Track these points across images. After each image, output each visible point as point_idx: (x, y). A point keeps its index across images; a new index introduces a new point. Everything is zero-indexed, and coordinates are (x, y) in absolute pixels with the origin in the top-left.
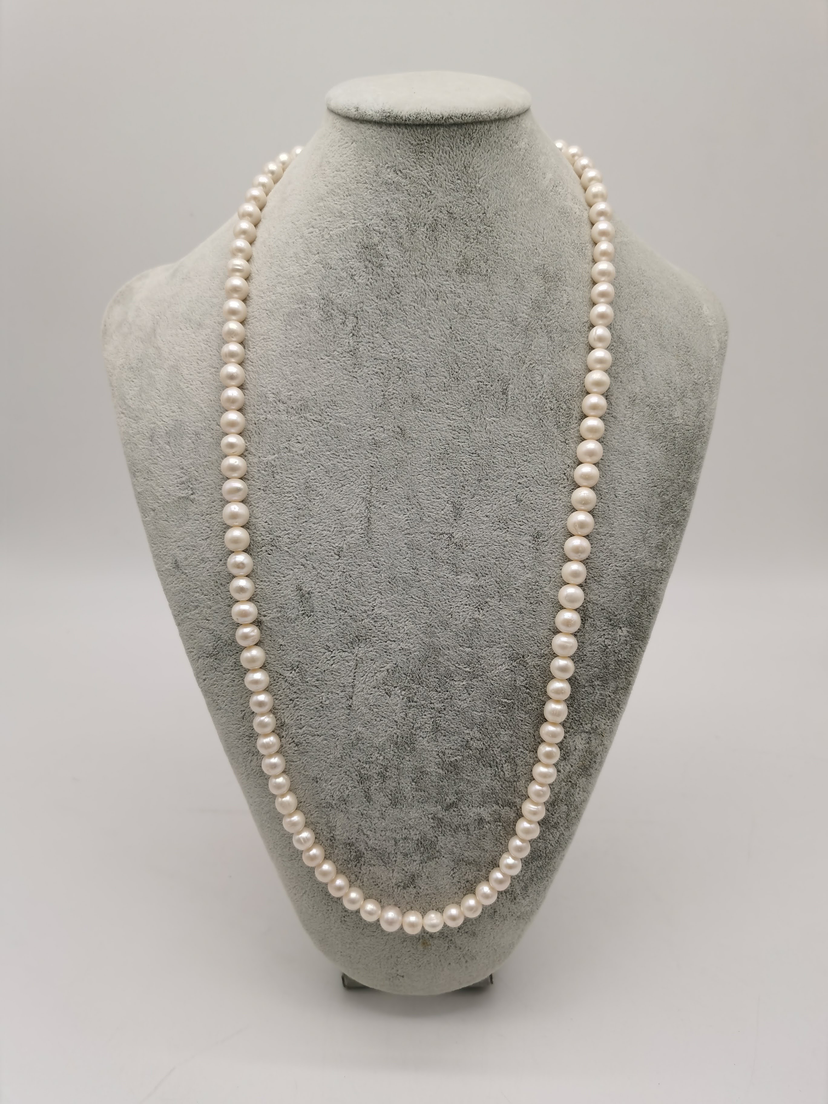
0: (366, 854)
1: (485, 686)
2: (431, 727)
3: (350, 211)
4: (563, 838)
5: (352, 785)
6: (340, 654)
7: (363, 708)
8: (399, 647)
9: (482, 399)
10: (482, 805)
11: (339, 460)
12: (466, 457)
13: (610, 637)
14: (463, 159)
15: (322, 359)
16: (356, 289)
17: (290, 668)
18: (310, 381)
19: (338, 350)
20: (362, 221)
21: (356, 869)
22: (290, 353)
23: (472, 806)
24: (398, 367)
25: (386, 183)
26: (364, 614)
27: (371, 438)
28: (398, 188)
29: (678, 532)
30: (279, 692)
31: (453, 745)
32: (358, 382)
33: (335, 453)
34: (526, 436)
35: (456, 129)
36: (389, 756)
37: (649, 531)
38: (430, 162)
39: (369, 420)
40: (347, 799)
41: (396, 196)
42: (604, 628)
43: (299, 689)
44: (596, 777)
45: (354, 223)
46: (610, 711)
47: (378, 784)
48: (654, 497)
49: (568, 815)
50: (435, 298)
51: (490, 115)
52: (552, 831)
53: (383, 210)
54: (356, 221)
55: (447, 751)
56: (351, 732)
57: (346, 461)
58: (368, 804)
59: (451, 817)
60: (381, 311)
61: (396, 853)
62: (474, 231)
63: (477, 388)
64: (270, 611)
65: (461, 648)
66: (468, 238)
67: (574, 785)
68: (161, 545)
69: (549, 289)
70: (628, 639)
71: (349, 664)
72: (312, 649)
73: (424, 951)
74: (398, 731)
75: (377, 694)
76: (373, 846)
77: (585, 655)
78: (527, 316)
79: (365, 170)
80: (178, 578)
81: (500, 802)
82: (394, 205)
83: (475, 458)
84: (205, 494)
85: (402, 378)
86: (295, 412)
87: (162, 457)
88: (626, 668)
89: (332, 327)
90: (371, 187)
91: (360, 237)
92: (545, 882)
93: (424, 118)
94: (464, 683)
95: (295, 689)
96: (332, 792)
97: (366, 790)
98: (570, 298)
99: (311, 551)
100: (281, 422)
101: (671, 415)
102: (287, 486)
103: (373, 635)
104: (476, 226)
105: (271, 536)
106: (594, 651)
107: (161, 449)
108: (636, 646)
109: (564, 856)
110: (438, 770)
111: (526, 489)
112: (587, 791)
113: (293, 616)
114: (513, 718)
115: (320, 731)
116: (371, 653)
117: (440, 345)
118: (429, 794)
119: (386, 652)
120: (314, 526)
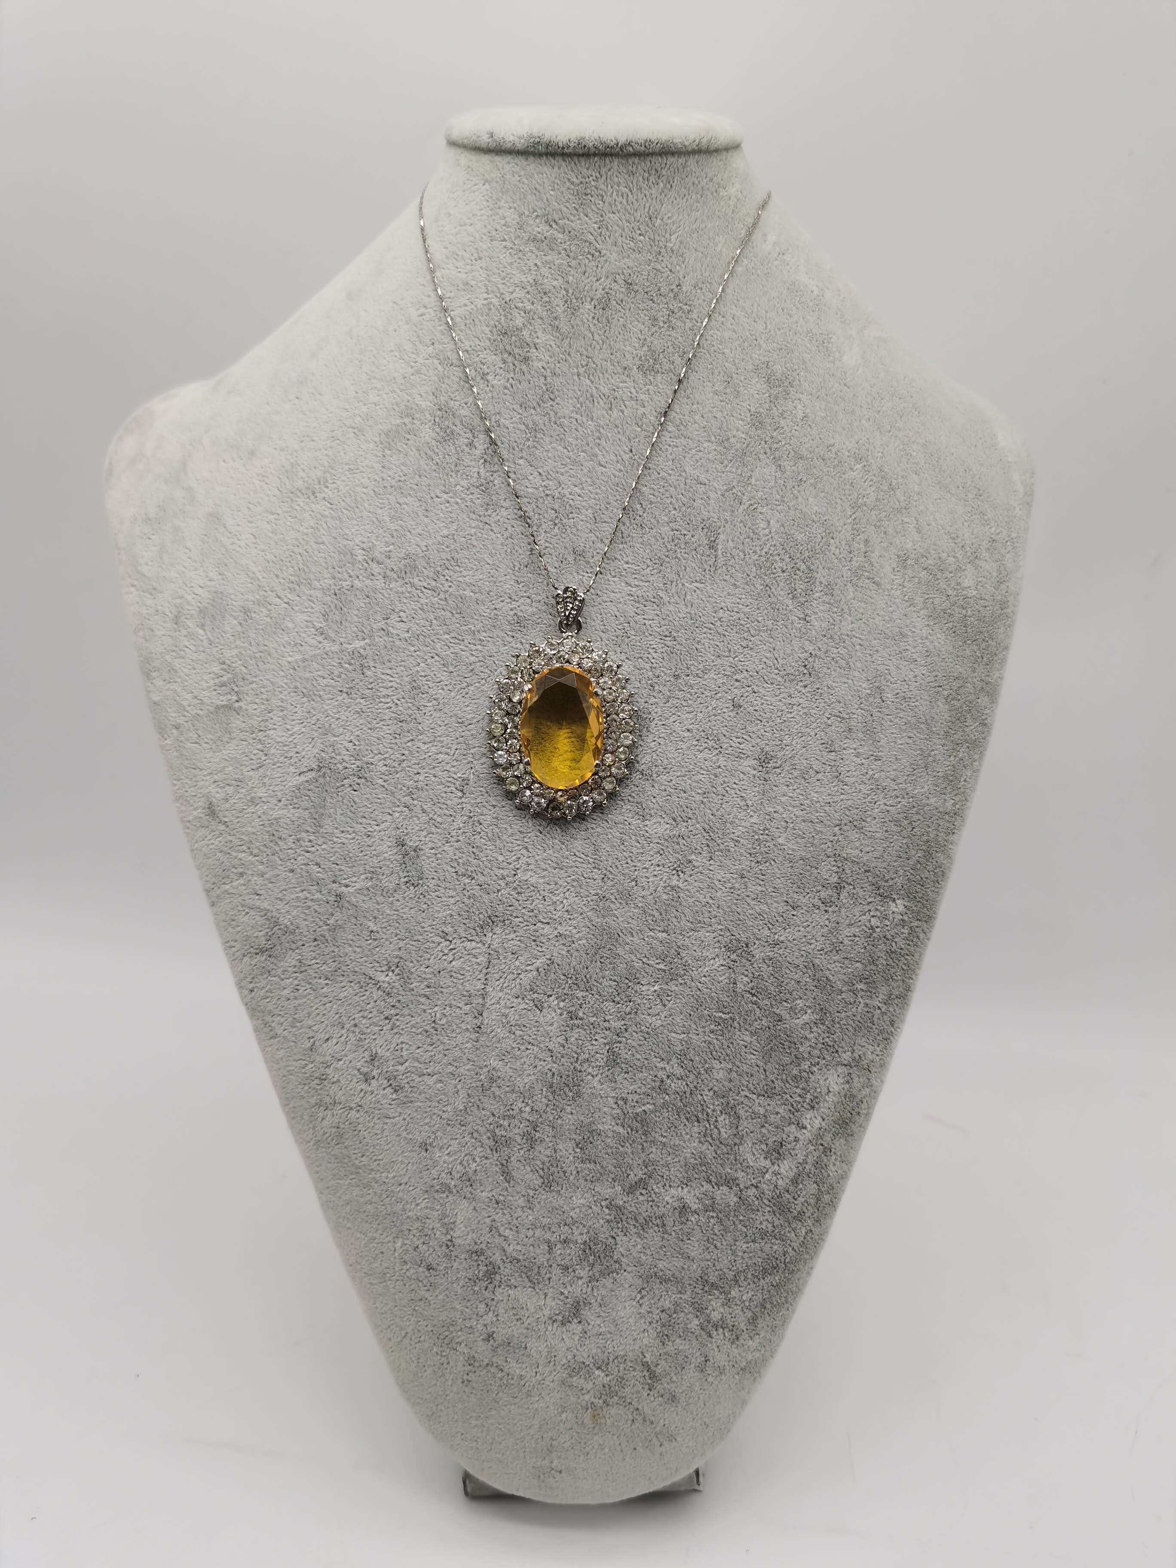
0: (502, 1269)
1: (688, 991)
2: (605, 1059)
3: (481, 281)
4: (812, 1238)
5: (481, 1154)
6: (465, 944)
7: (499, 1030)
8: (556, 933)
9: (679, 555)
10: (686, 1182)
11: (463, 647)
12: (654, 642)
13: (878, 914)
14: (647, 205)
15: (438, 497)
16: (490, 395)
17: (386, 967)
18: (419, 530)
19: (462, 483)
20: (498, 295)
21: (487, 1294)
22: (389, 490)
23: (670, 1186)
24: (553, 509)
25: (534, 240)
26: (501, 882)
27: (512, 613)
28: (552, 244)
29: (976, 757)
30: (369, 1006)
31: (640, 1088)
32: (492, 530)
33: (457, 636)
34: (747, 610)
35: (636, 161)
36: (540, 1106)
37: (933, 753)
38: (599, 209)
39: (509, 586)
40: (474, 1177)
41: (548, 258)
42: (870, 900)
43: (399, 1001)
44: (861, 1139)
45: (486, 299)
46: (881, 1032)
47: (522, 1152)
48: (939, 703)
49: (818, 1200)
50: (607, 406)
51: (687, 143)
52: (794, 1226)
53: (529, 279)
54: (490, 296)
55: (630, 1097)
56: (481, 1068)
57: (474, 647)
58: (506, 1184)
59: (638, 1204)
60: (527, 427)
61: (551, 1266)
62: (665, 310)
63: (670, 539)
64: (355, 879)
65: (651, 933)
66: (655, 319)
67: (827, 1151)
68: (187, 781)
69: (776, 398)
70: (906, 918)
71: (478, 961)
72: (420, 938)
73: (594, 1428)
74: (555, 1065)
75: (521, 1007)
76: (515, 1254)
77: (842, 943)
78: (744, 436)
79: (503, 222)
80: (213, 831)
81: (713, 1179)
82: (544, 271)
83: (670, 644)
84: (257, 701)
85: (559, 525)
86: (396, 576)
87: (192, 647)
88: (904, 964)
89: (454, 451)
90: (512, 245)
91: (496, 318)
92: (784, 1311)
93: (591, 145)
94: (656, 988)
95: (392, 1001)
96: (450, 1166)
97: (504, 1162)
98: (808, 410)
99: (420, 784)
100: (375, 590)
101: (959, 584)
102: (382, 687)
103: (514, 914)
104: (667, 303)
105: (358, 763)
106: (855, 936)
107: (191, 635)
108: (917, 930)
109: (812, 1268)
110: (616, 1128)
111: (747, 689)
112: (847, 1161)
113: (391, 886)
114: (732, 1043)
115: (432, 1068)
116: (512, 942)
117: (615, 476)
118: (602, 1167)
119: (535, 941)
120: (424, 747)
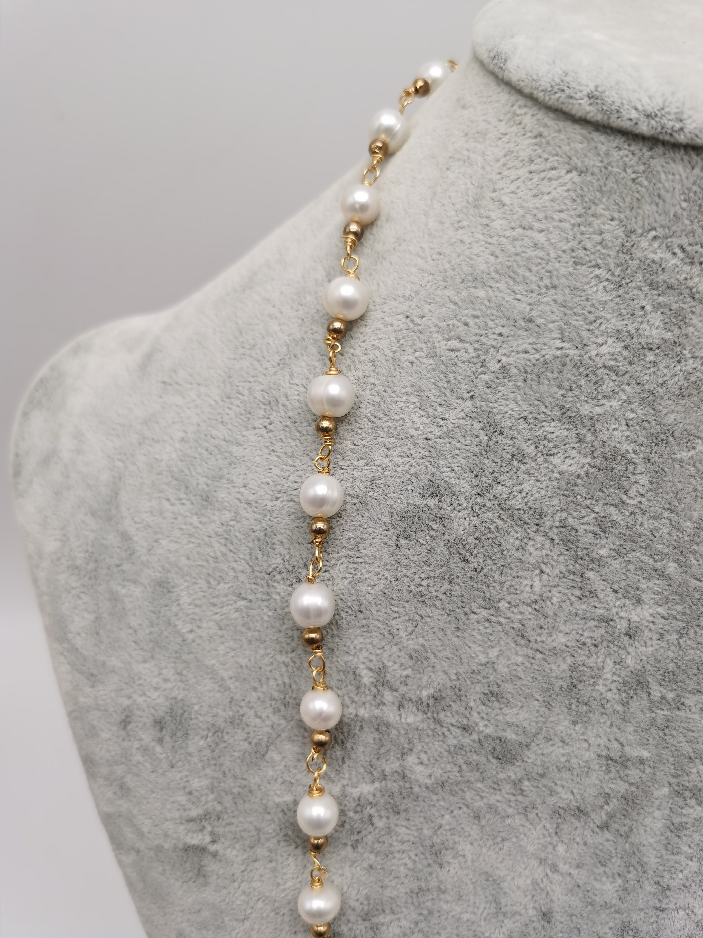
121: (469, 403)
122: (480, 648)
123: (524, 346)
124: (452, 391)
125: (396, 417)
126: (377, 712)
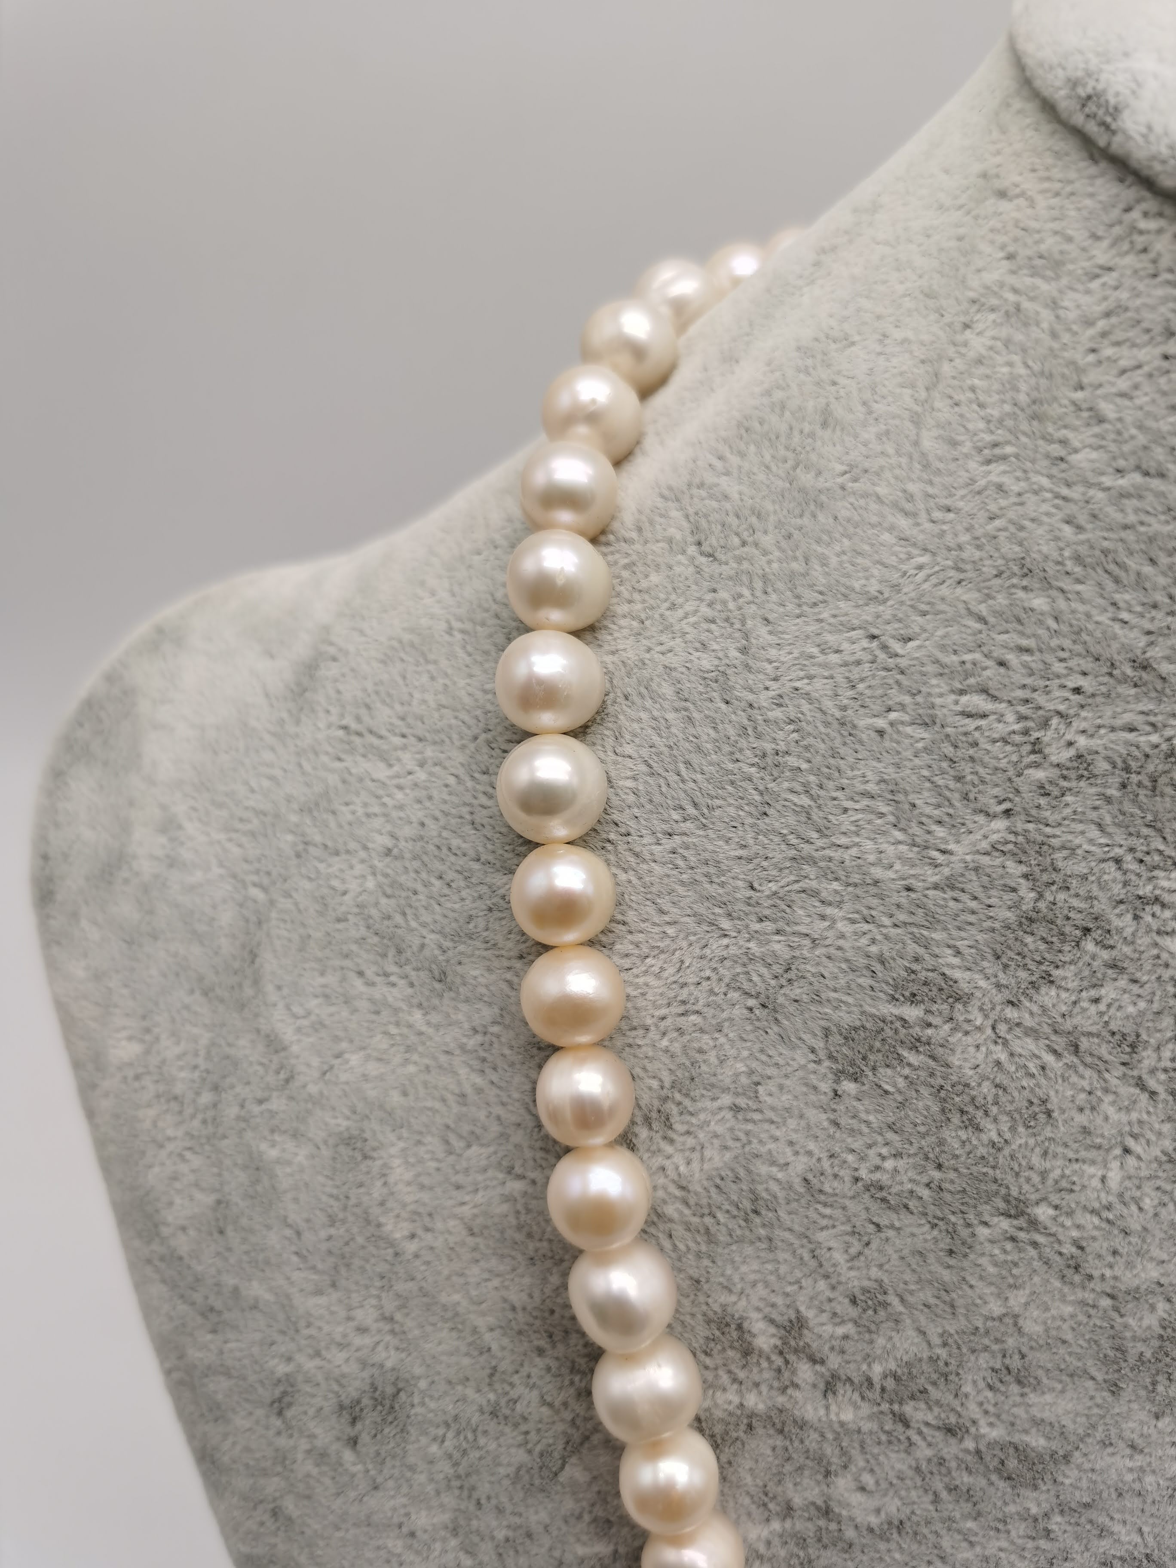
121: (1000, 824)
122: (993, 1289)
123: (1127, 718)
124: (966, 797)
125: (843, 840)
126: (781, 1400)
